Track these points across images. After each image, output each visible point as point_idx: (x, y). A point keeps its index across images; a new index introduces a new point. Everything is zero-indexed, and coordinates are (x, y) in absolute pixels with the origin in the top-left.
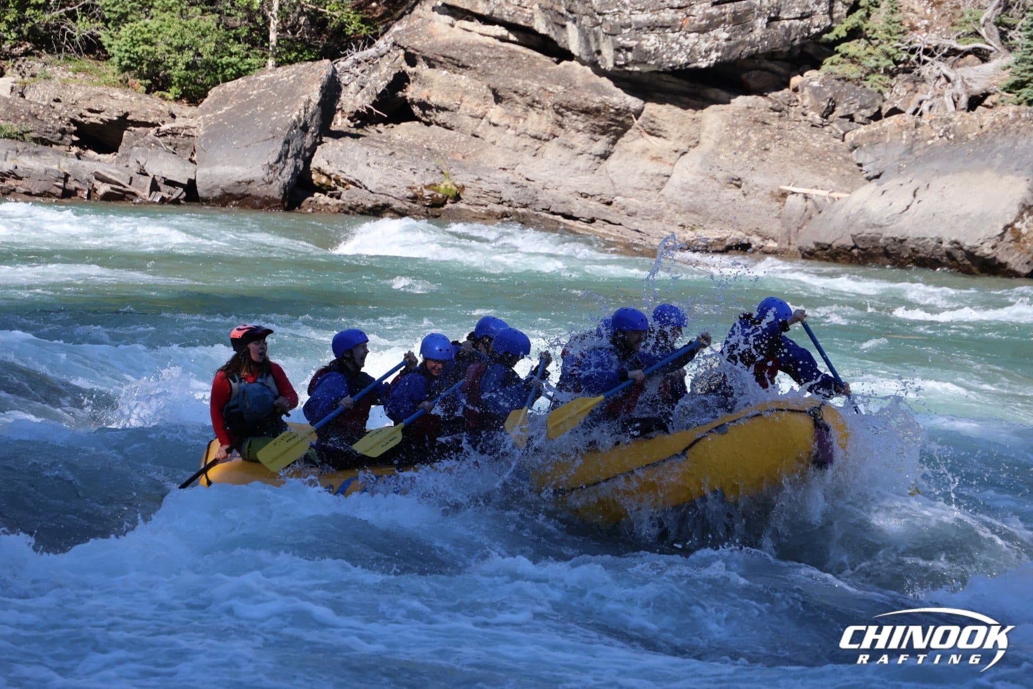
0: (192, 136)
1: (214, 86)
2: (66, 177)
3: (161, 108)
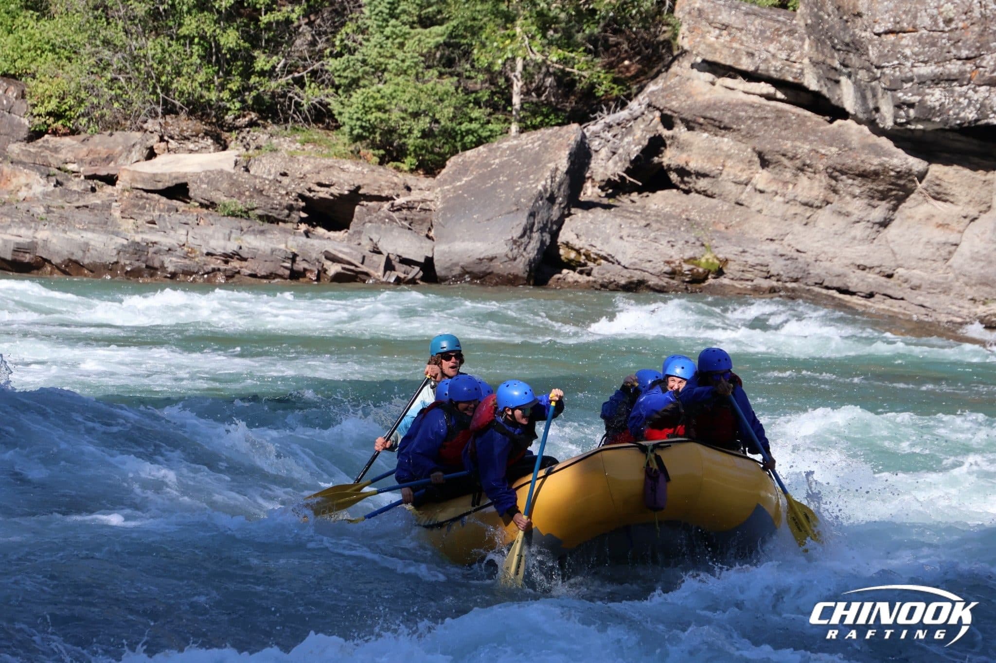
0: (429, 210)
1: (453, 155)
2: (294, 258)
3: (396, 180)
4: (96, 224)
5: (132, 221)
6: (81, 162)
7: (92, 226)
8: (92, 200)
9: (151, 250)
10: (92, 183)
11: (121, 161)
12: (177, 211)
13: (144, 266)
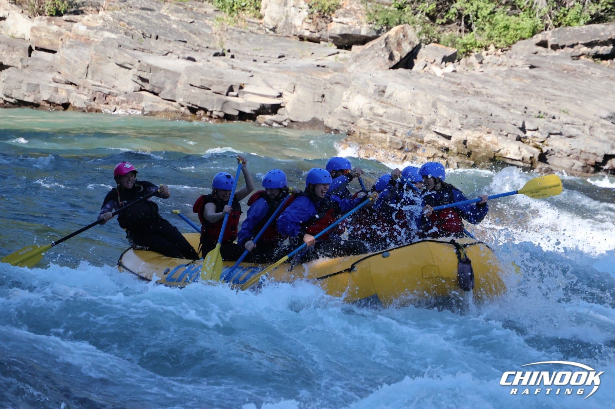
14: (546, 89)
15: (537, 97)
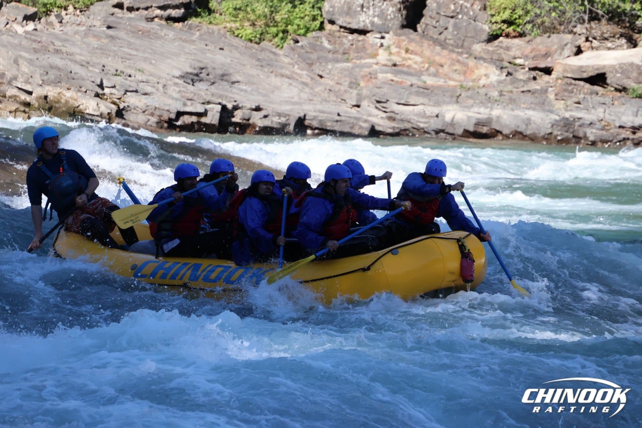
4: (536, 104)
5: (563, 102)
6: (526, 57)
7: (533, 106)
8: (534, 86)
9: (577, 124)
10: (534, 73)
11: (556, 56)
12: (597, 94)
13: (571, 136)
14: (122, 49)
15: (114, 57)
